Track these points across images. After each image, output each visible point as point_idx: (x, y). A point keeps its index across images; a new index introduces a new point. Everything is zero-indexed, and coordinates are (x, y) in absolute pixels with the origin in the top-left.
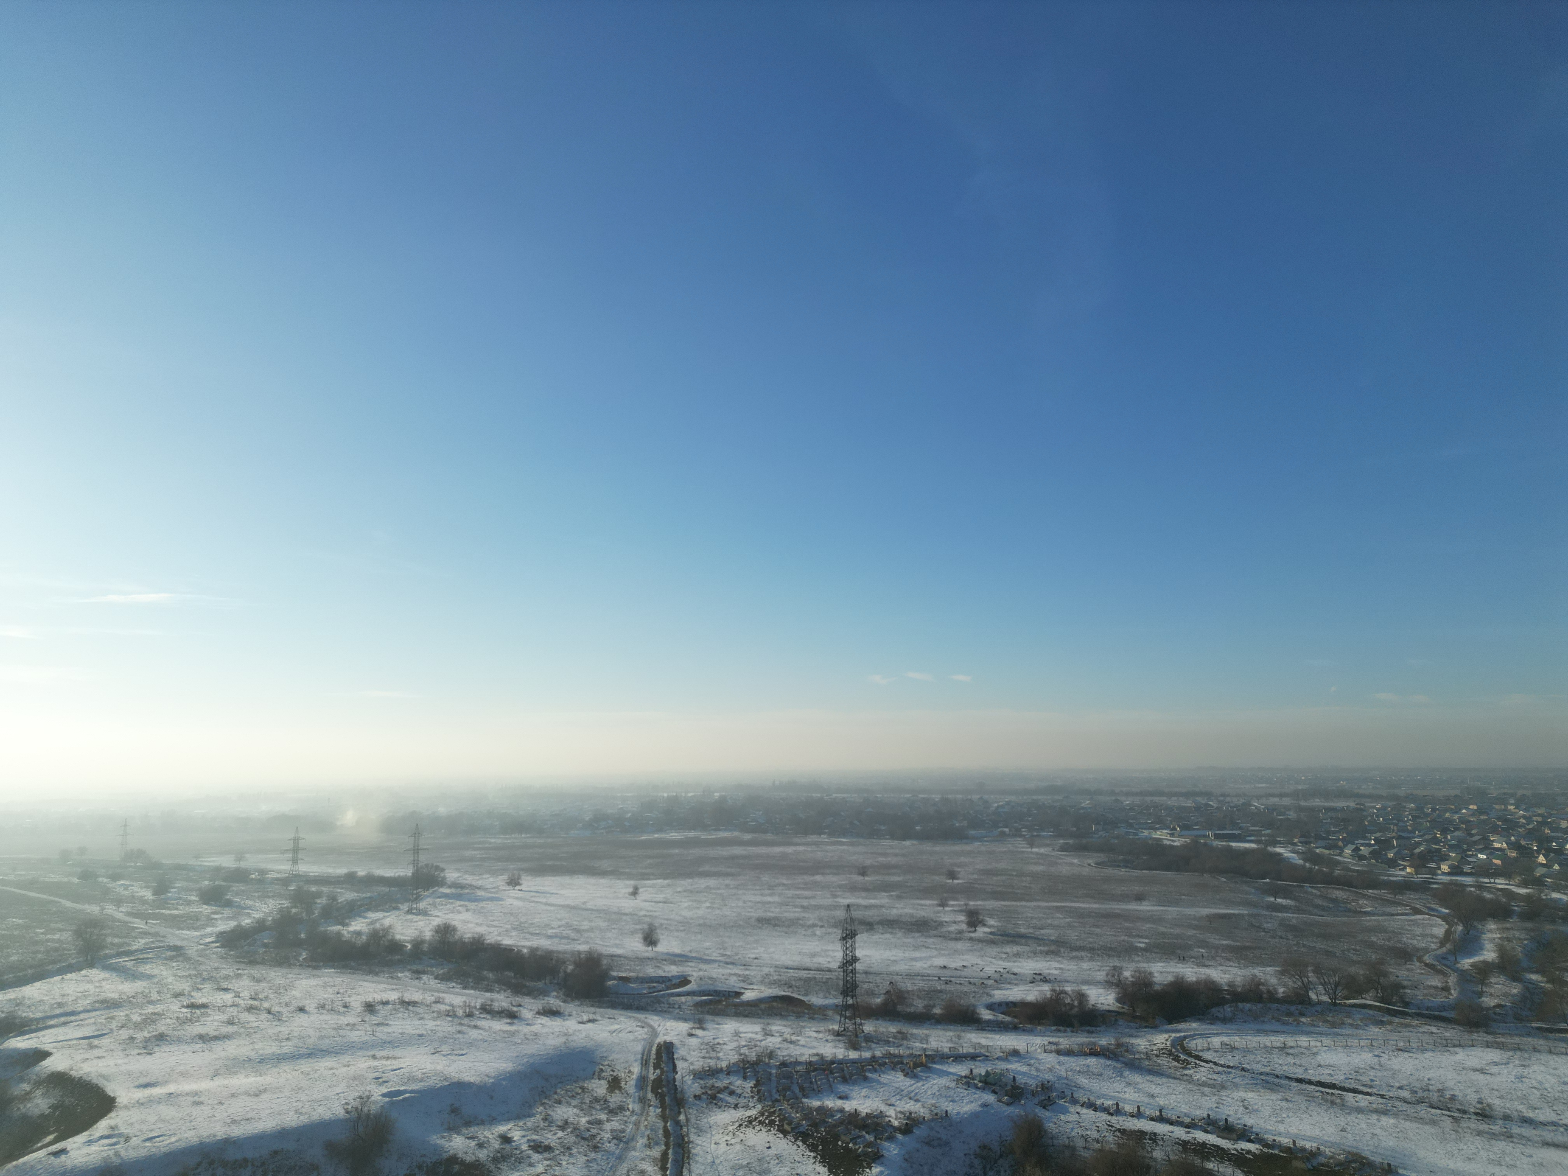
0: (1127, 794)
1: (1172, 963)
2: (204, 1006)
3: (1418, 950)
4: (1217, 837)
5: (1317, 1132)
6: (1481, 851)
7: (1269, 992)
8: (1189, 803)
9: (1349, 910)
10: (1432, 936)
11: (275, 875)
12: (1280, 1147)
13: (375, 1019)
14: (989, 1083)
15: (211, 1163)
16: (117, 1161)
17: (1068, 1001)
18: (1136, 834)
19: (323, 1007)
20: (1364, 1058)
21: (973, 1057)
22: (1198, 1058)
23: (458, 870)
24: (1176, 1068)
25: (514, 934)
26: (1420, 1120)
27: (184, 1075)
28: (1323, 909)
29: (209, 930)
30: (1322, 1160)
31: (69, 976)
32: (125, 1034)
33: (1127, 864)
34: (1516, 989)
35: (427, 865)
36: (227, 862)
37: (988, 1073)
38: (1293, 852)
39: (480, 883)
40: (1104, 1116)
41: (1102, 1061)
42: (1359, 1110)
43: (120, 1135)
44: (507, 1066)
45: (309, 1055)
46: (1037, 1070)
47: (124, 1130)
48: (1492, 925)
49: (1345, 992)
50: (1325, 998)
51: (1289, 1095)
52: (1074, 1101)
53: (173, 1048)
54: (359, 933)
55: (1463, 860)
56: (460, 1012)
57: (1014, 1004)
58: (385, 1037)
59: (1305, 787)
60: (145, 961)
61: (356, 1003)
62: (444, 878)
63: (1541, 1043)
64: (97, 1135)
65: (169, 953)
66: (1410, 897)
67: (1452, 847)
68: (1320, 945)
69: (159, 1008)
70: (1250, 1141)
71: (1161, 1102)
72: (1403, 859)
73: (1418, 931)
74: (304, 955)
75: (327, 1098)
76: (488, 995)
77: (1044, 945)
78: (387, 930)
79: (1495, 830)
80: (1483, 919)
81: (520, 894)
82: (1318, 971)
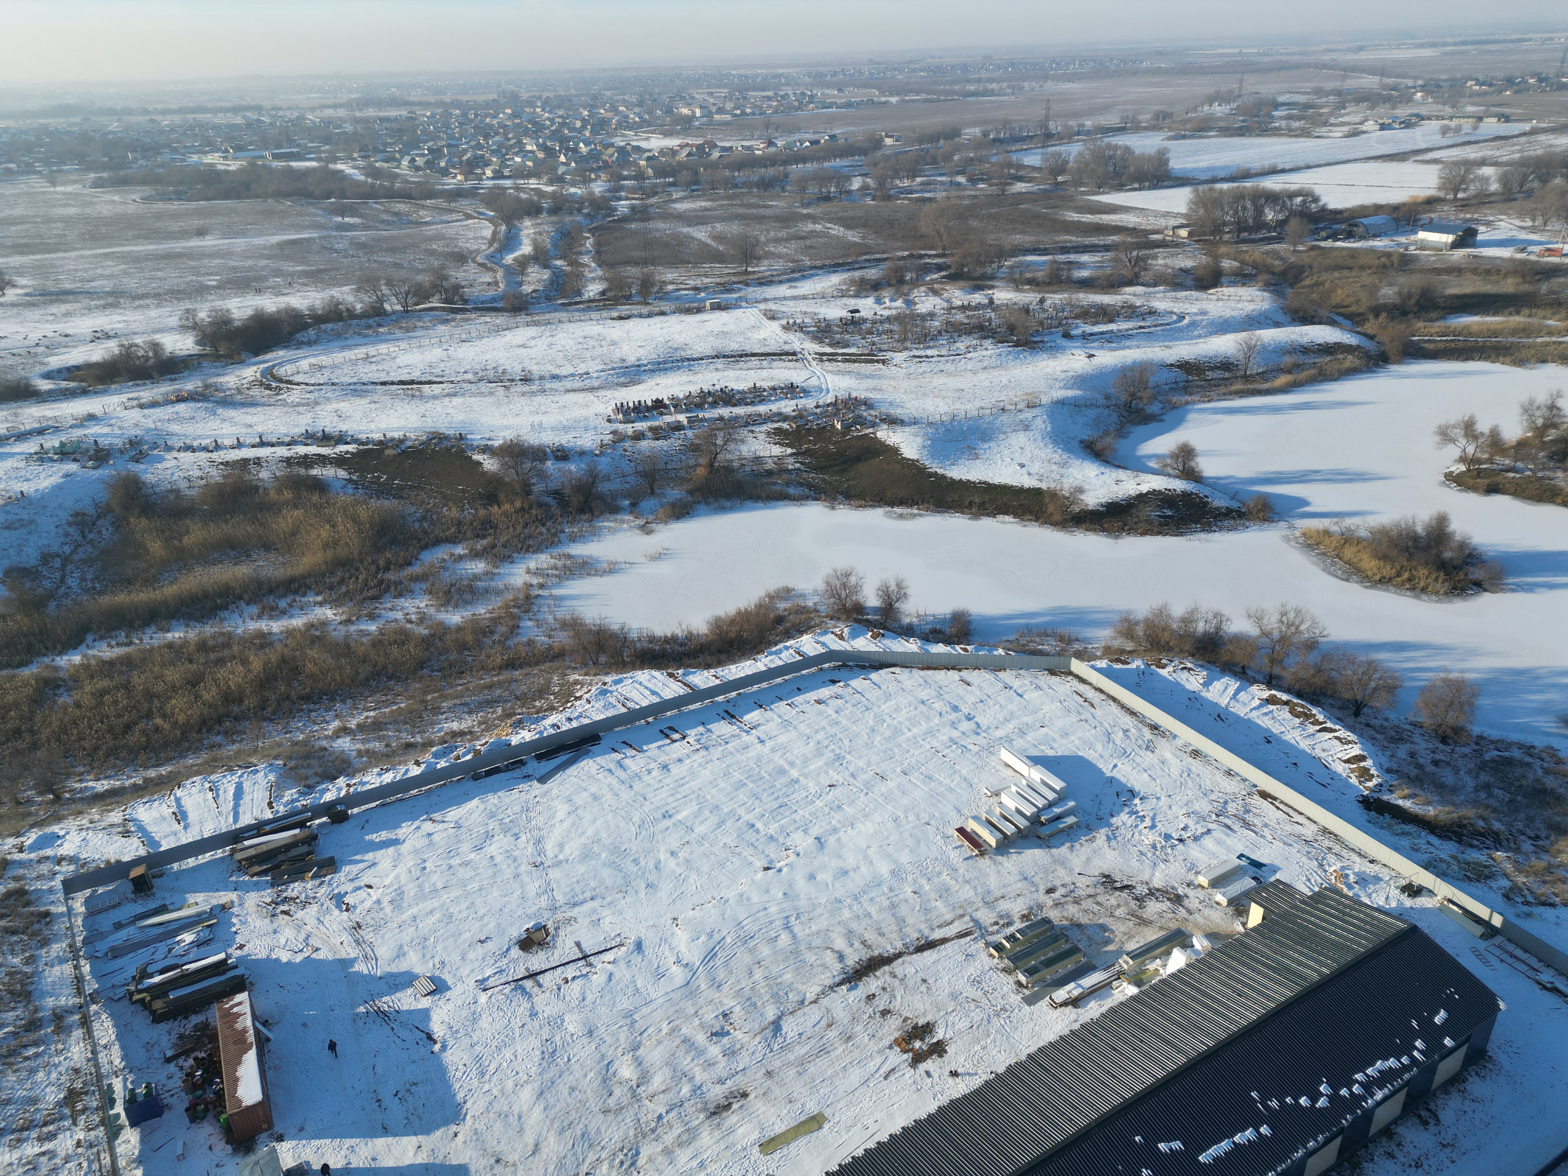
0: (164, 112)
1: (249, 297)
3: (471, 252)
4: (276, 157)
5: (403, 423)
6: (516, 154)
7: (348, 310)
8: (239, 120)
9: (411, 222)
10: (482, 238)
12: (374, 443)
14: (65, 453)
17: (141, 353)
18: (183, 160)
20: (436, 353)
21: (41, 432)
22: (290, 382)
24: (270, 396)
26: (482, 394)
28: (388, 223)
30: (409, 443)
33: (179, 196)
34: (546, 275)
37: (63, 444)
38: (354, 167)
40: (204, 455)
41: (192, 405)
42: (435, 397)
46: (121, 428)
48: (527, 222)
49: (415, 299)
50: (399, 308)
51: (376, 398)
52: (169, 449)
55: (503, 165)
57: (77, 368)
59: (358, 96)
63: (564, 315)
66: (463, 204)
67: (493, 152)
68: (389, 259)
70: (347, 443)
71: (260, 429)
72: (454, 167)
73: (471, 235)
77: (99, 298)
79: (526, 133)
80: (520, 218)
82: (390, 283)
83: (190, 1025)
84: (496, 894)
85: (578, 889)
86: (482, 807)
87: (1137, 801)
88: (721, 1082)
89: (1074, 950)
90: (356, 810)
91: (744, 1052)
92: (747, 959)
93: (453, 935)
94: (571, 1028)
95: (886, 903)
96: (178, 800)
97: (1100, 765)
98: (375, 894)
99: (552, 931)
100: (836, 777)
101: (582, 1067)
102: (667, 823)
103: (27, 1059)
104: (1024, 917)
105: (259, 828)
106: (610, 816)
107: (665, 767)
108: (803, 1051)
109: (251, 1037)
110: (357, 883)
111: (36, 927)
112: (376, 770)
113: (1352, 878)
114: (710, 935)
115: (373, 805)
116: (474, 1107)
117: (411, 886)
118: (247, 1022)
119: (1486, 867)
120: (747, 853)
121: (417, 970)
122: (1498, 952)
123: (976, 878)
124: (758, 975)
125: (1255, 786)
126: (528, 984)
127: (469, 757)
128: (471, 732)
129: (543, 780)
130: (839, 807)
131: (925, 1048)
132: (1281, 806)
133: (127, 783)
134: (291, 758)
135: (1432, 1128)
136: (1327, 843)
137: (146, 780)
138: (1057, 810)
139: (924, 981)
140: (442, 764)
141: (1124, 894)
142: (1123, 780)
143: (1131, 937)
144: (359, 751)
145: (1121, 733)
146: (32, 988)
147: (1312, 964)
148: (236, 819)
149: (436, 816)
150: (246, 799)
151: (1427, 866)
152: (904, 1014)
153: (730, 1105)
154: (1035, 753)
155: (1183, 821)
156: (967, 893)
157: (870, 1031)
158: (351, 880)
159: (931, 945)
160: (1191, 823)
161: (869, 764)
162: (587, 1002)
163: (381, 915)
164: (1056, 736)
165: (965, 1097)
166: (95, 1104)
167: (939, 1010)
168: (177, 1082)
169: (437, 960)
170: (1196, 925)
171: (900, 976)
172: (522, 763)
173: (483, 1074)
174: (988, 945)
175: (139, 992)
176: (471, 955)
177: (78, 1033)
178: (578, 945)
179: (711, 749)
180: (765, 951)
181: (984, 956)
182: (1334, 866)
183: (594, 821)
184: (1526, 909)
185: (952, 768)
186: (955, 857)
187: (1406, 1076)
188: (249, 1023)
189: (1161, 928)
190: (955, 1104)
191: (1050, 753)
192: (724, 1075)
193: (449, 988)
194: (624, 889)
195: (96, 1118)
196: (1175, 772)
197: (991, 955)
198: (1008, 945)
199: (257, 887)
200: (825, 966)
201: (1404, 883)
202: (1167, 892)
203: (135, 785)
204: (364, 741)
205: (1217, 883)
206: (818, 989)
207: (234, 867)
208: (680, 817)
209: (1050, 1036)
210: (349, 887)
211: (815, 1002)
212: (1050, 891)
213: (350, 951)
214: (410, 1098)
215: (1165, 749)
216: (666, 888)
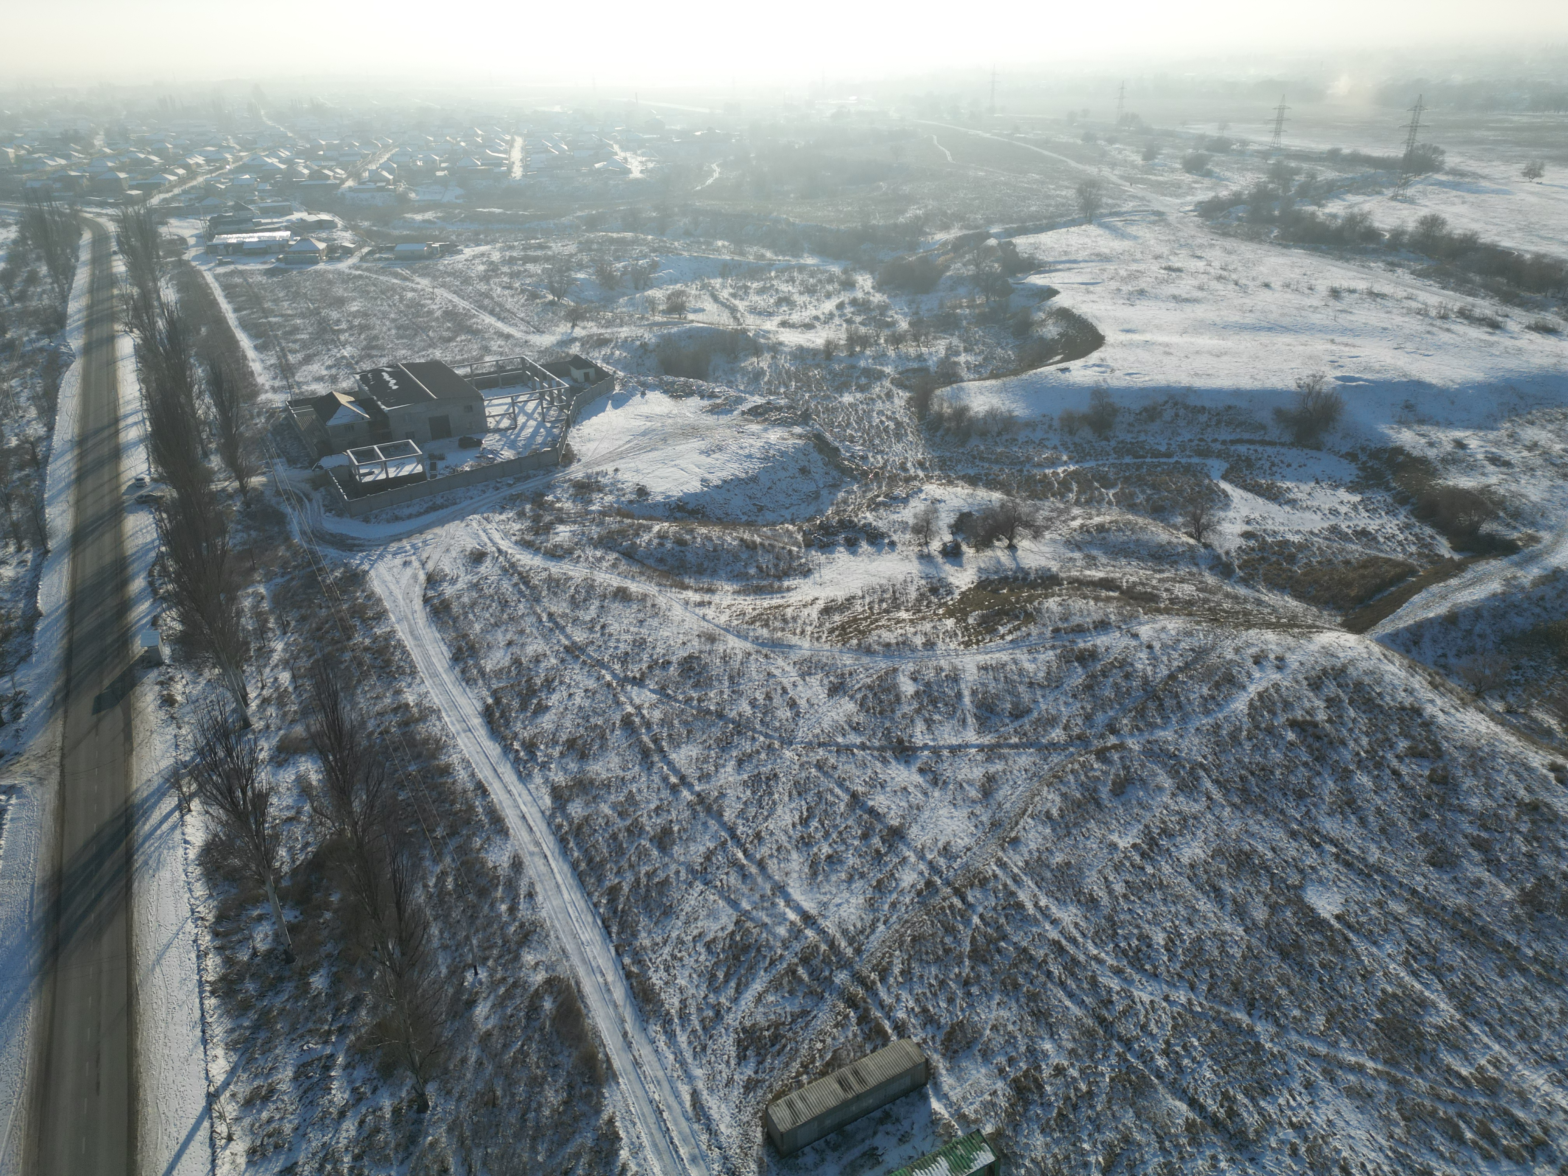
2: (1179, 270)
11: (1256, 147)
13: (1339, 305)
15: (1176, 404)
16: (1105, 386)
19: (1288, 286)
23: (1462, 154)
25: (1518, 235)
27: (1159, 327)
29: (1189, 198)
31: (1073, 229)
32: (1113, 285)
35: (1424, 146)
36: (1211, 130)
39: (1486, 171)
43: (1107, 366)
44: (1478, 376)
45: (1270, 329)
47: (1110, 362)
53: (1151, 303)
54: (1334, 216)
56: (1433, 313)
58: (1346, 324)
60: (1132, 222)
61: (1322, 286)
62: (1442, 162)
64: (1091, 363)
65: (1153, 218)
69: (1141, 267)
74: (1276, 232)
75: (1282, 371)
76: (1470, 299)
78: (1365, 216)
81: (1538, 188)
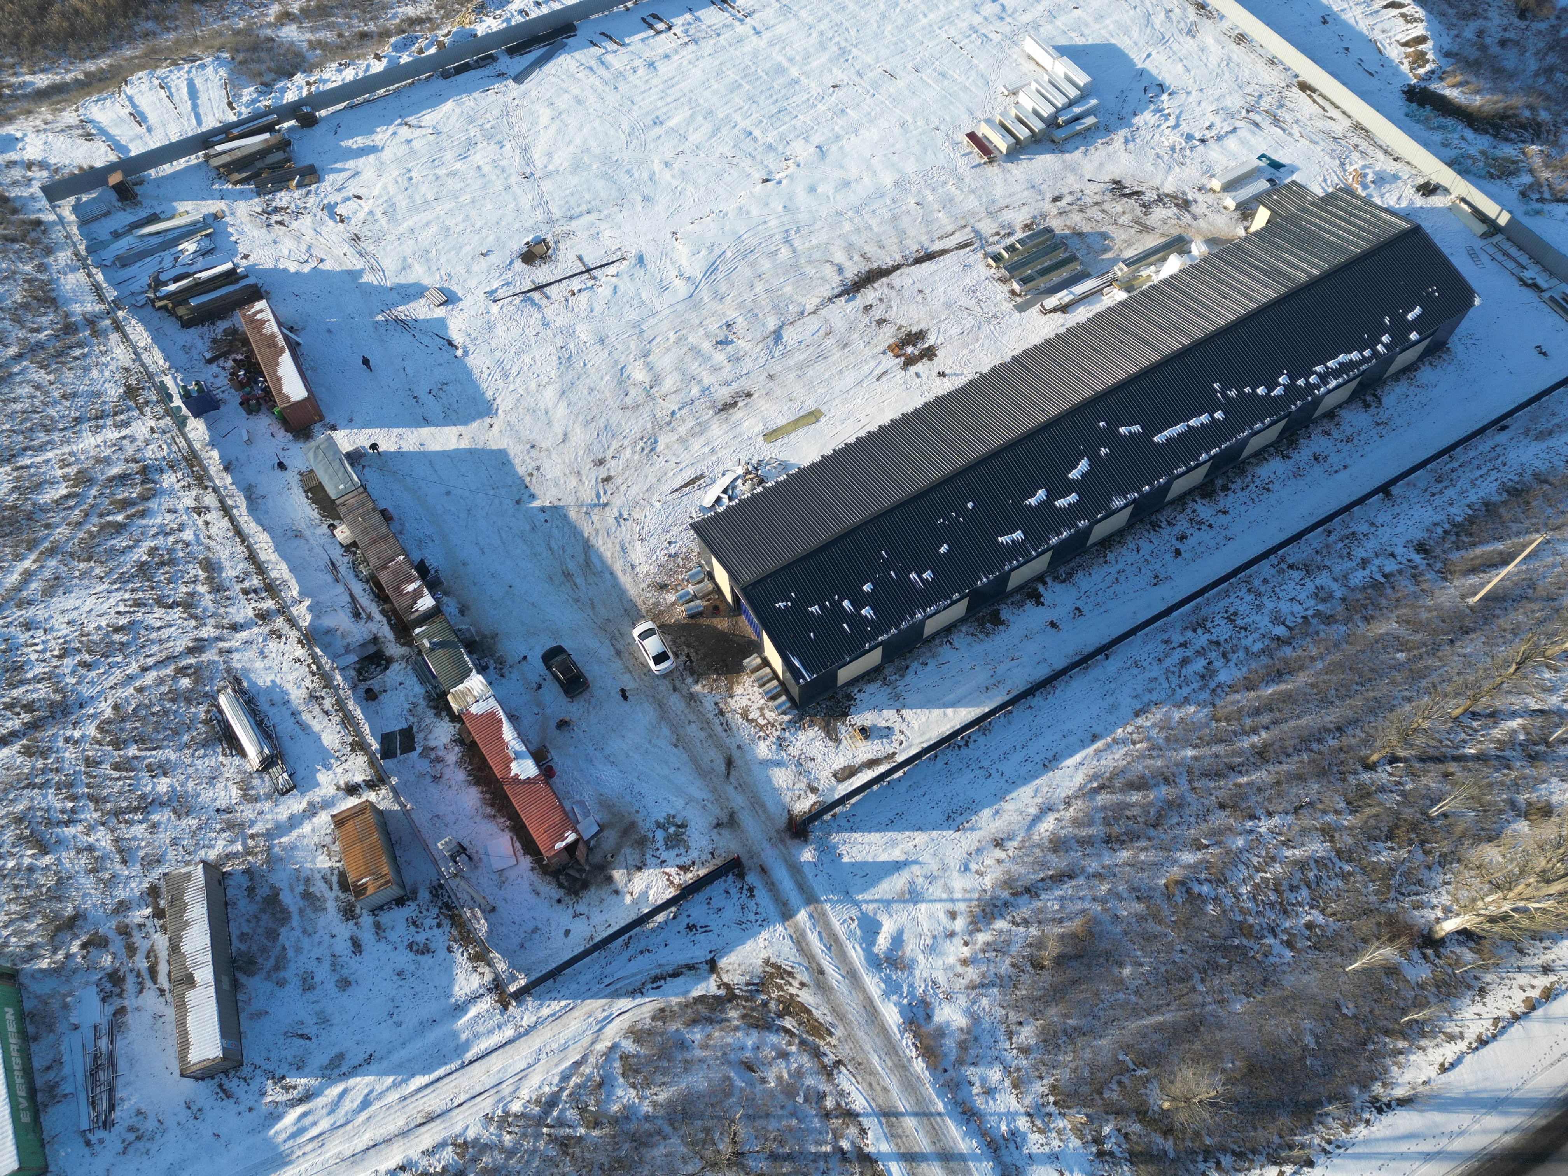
83: (220, 330)
84: (489, 206)
85: (573, 201)
86: (458, 110)
87: (1165, 97)
88: (728, 384)
89: (1073, 259)
90: (323, 113)
91: (747, 359)
92: (748, 272)
93: (454, 248)
94: (583, 337)
95: (887, 215)
96: (130, 99)
97: (1132, 55)
98: (367, 205)
99: (552, 244)
100: (841, 76)
101: (598, 370)
102: (659, 130)
103: (76, 358)
104: (1027, 227)
105: (226, 132)
106: (597, 122)
107: (651, 65)
108: (802, 357)
109: (282, 342)
110: (345, 194)
111: (33, 235)
112: (334, 65)
113: (1370, 177)
114: (711, 249)
115: (341, 106)
116: (504, 403)
117: (401, 197)
118: (272, 327)
119: (1514, 162)
120: (745, 163)
121: (426, 282)
122: (1492, 250)
123: (982, 187)
124: (759, 288)
125: (1297, 76)
126: (536, 296)
127: (433, 50)
128: (429, 20)
129: (519, 78)
130: (843, 111)
131: (916, 352)
132: (1319, 100)
133: (69, 77)
134: (237, 51)
135: (1372, 410)
136: (1356, 140)
137: (87, 74)
138: (1077, 110)
139: (921, 291)
140: (405, 59)
141: (1132, 201)
142: (1155, 72)
143: (1129, 244)
144: (310, 42)
145: (1162, 15)
146: (54, 295)
147: (1304, 266)
148: (199, 123)
149: (411, 120)
150: (203, 100)
151: (1451, 163)
152: (899, 323)
153: (736, 403)
154: (1063, 41)
155: (1210, 118)
156: (971, 203)
157: (866, 339)
158: (339, 190)
159: (930, 257)
160: (1217, 120)
161: (877, 60)
162: (595, 313)
163: (377, 227)
164: (1090, 20)
165: (950, 394)
166: (154, 398)
167: (933, 319)
168: (223, 380)
169: (443, 273)
170: (1199, 231)
171: (897, 287)
172: (492, 58)
173: (507, 376)
174: (986, 255)
175: (160, 299)
176: (476, 268)
177: (114, 337)
178: (580, 258)
179: (702, 43)
180: (766, 265)
181: (981, 267)
182: (1356, 163)
183: (581, 128)
184: (1538, 206)
185: (969, 62)
186: (962, 165)
187: (1364, 367)
188: (275, 328)
189: (1163, 235)
190: (940, 402)
191: (1080, 41)
192: (730, 378)
193: (460, 299)
194: (620, 204)
195: (160, 410)
196: (1213, 61)
197: (988, 266)
198: (1006, 255)
199: (243, 195)
200: (824, 279)
201: (1421, 181)
202: (1176, 198)
203: (77, 80)
204: (313, 30)
205: (1229, 187)
206: (817, 301)
207: (214, 174)
208: (671, 123)
209: (1036, 339)
210: (337, 198)
211: (814, 313)
212: (1056, 199)
213: (355, 263)
214: (443, 395)
215: (1209, 33)
216: (663, 201)
